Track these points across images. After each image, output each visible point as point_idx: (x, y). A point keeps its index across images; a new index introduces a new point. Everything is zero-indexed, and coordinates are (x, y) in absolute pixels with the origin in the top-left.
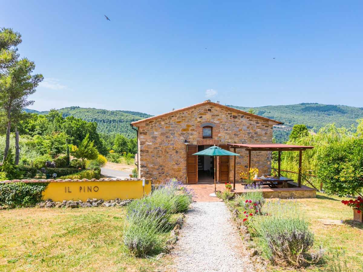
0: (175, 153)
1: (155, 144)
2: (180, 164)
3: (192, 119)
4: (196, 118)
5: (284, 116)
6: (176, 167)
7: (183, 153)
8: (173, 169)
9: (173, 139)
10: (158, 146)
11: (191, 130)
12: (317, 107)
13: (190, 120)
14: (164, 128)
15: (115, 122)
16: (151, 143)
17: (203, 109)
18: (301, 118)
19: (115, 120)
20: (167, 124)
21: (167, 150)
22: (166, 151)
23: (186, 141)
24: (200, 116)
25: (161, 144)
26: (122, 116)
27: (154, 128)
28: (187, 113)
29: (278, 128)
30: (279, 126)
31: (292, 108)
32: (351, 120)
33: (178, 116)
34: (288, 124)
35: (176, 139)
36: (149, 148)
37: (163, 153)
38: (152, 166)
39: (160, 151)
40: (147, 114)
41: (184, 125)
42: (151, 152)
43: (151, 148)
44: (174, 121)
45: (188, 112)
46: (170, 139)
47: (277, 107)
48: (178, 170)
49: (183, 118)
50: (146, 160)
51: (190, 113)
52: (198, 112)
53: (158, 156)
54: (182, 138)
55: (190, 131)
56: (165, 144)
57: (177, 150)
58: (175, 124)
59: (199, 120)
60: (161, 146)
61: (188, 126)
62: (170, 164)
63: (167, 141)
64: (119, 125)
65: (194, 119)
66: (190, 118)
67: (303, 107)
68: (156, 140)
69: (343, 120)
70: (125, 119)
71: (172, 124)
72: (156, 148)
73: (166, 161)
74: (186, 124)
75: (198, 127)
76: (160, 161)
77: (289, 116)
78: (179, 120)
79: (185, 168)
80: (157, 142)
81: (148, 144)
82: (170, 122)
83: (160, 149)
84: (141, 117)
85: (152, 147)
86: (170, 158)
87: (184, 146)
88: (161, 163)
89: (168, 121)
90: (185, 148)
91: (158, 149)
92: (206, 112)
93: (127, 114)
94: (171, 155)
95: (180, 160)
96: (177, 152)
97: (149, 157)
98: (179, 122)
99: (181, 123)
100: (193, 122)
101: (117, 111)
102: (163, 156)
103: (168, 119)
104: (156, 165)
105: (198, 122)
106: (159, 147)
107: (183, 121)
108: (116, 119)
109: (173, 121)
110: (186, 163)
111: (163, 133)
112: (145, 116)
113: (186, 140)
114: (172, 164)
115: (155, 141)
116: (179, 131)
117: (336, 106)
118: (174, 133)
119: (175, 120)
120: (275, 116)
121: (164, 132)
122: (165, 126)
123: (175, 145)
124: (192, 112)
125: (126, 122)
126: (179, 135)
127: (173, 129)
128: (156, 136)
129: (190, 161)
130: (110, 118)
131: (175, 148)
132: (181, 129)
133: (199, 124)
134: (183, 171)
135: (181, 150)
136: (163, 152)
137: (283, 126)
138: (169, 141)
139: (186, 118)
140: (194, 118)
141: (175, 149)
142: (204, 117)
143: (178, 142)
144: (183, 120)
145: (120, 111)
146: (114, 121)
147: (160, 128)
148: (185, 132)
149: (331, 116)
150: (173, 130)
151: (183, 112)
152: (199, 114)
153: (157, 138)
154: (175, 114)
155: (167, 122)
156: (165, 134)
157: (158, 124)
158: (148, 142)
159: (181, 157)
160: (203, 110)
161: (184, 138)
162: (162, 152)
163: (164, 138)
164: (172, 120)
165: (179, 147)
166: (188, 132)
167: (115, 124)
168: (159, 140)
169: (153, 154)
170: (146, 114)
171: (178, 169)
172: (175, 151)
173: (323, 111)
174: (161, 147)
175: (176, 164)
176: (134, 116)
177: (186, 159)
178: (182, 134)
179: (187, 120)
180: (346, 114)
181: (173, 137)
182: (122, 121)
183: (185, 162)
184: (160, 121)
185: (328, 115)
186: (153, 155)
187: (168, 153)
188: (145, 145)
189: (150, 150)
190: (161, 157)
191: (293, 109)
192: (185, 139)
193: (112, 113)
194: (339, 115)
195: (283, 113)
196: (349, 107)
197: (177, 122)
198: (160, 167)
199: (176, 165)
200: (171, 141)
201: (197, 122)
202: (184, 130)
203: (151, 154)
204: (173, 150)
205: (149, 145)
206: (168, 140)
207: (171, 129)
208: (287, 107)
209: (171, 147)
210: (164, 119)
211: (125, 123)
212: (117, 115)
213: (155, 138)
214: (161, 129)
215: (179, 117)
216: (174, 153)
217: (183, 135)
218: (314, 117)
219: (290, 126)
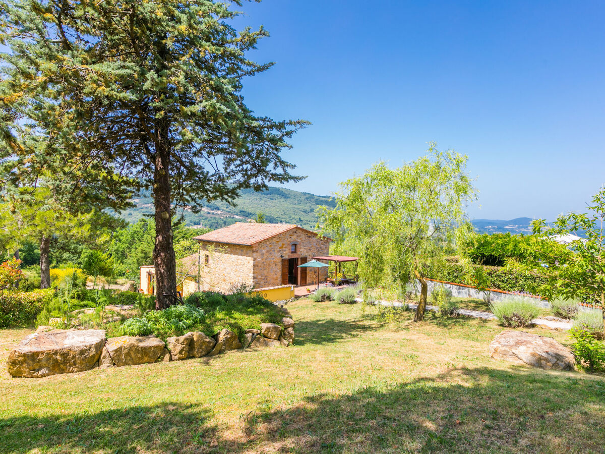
1: (263, 260)
7: (279, 265)
8: (273, 278)
16: (260, 259)
21: (270, 263)
23: (282, 257)
27: (263, 248)
30: (214, 212)
32: (294, 206)
37: (268, 266)
38: (260, 277)
39: (265, 265)
50: (257, 272)
53: (264, 269)
58: (275, 243)
60: (267, 260)
61: (283, 244)
62: (271, 274)
63: (270, 256)
69: (286, 206)
72: (263, 263)
73: (269, 272)
79: (280, 276)
81: (258, 260)
86: (272, 269)
87: (280, 260)
88: (266, 275)
89: (271, 241)
95: (277, 271)
96: (276, 265)
99: (279, 242)
102: (267, 269)
104: (263, 276)
106: (265, 262)
110: (281, 273)
115: (263, 257)
116: (278, 249)
118: (275, 250)
121: (269, 250)
122: (269, 246)
123: (275, 260)
127: (274, 247)
128: (264, 253)
129: (284, 271)
134: (279, 279)
143: (277, 257)
149: (274, 201)
157: (265, 244)
159: (278, 268)
161: (281, 254)
163: (268, 254)
165: (278, 261)
168: (265, 256)
169: (261, 267)
171: (276, 277)
173: (265, 194)
175: (275, 274)
177: (281, 269)
178: (280, 251)
180: (289, 199)
181: (274, 253)
185: (271, 199)
188: (256, 261)
189: (259, 265)
194: (283, 200)
196: (292, 191)
198: (265, 278)
200: (273, 256)
202: (281, 248)
204: (274, 263)
213: (263, 255)
214: (266, 247)
218: (256, 202)
219: (228, 212)
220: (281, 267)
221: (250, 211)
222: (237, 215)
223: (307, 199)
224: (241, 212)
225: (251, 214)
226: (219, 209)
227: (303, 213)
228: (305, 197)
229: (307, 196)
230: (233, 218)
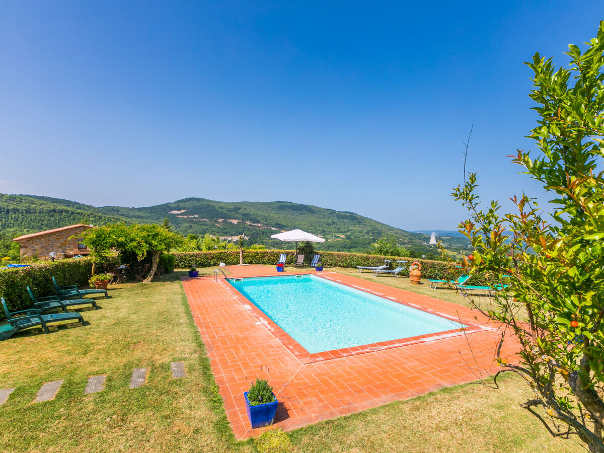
5: (260, 213)
12: (291, 206)
15: (17, 212)
18: (276, 216)
19: (18, 210)
26: (33, 204)
29: (254, 226)
30: (255, 224)
31: (269, 205)
32: (319, 220)
34: (264, 222)
35: (55, 250)
40: (79, 203)
47: (253, 203)
54: (60, 250)
63: (46, 252)
64: (26, 216)
67: (279, 205)
69: (312, 219)
70: (38, 209)
77: (266, 214)
84: (68, 206)
93: (41, 202)
101: (21, 195)
108: (19, 208)
112: (75, 206)
117: (307, 206)
120: (251, 213)
125: (40, 213)
130: (7, 206)
137: (259, 225)
145: (29, 196)
146: (15, 211)
149: (303, 216)
167: (18, 216)
170: (77, 203)
173: (296, 210)
176: (55, 204)
180: (315, 214)
182: (32, 211)
185: (301, 214)
191: (269, 207)
193: (12, 198)
194: (310, 215)
195: (260, 210)
196: (318, 208)
208: (263, 204)
211: (37, 214)
212: (21, 202)
218: (289, 216)
219: (266, 224)
221: (284, 223)
222: (273, 227)
223: (330, 214)
224: (276, 224)
225: (284, 226)
226: (259, 223)
227: (327, 226)
228: (329, 212)
229: (330, 211)
230: (270, 229)
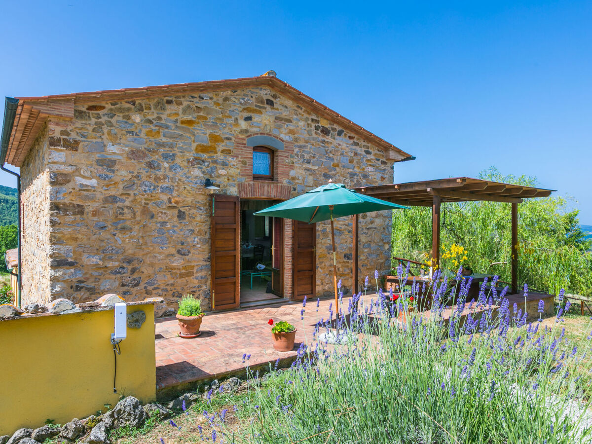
0: (176, 219)
1: (107, 186)
2: (189, 252)
3: (226, 120)
4: (236, 119)
6: (178, 262)
7: (198, 218)
8: (170, 269)
9: (170, 175)
10: (121, 191)
11: (223, 151)
13: (219, 123)
14: (142, 135)
16: (94, 182)
17: (254, 96)
20: (150, 122)
21: (151, 207)
22: (145, 211)
23: (208, 183)
24: (246, 114)
25: (130, 185)
27: (106, 131)
28: (211, 98)
33: (185, 103)
35: (180, 173)
36: (87, 198)
37: (138, 218)
38: (95, 260)
39: (126, 210)
41: (203, 133)
42: (95, 213)
43: (93, 199)
44: (173, 118)
45: (215, 99)
46: (160, 174)
48: (183, 271)
49: (201, 114)
50: (76, 239)
51: (221, 101)
52: (242, 101)
53: (119, 226)
54: (196, 172)
55: (219, 154)
56: (144, 188)
57: (183, 210)
58: (177, 127)
59: (243, 125)
60: (131, 192)
61: (215, 139)
62: (160, 253)
63: (149, 177)
65: (231, 121)
66: (221, 116)
68: (113, 172)
71: (167, 127)
72: (114, 199)
73: (146, 244)
74: (209, 132)
75: (240, 144)
76: (126, 242)
78: (189, 118)
79: (204, 263)
80: (117, 179)
81: (82, 185)
82: (159, 118)
83: (127, 203)
85: (99, 196)
86: (161, 232)
87: (201, 199)
88: (130, 251)
89: (155, 116)
90: (205, 205)
91: (120, 204)
92: (260, 107)
94: (164, 223)
95: (189, 240)
96: (181, 215)
97: (84, 229)
98: (190, 123)
99: (195, 126)
100: (226, 130)
102: (137, 227)
103: (156, 106)
104: (110, 259)
105: (242, 132)
106: (124, 197)
107: (201, 121)
109: (170, 115)
110: (207, 251)
111: (138, 151)
113: (208, 180)
114: (167, 252)
115: (110, 174)
116: (190, 152)
118: (174, 155)
119: (177, 114)
121: (142, 147)
122: (144, 131)
123: (175, 194)
124: (226, 99)
126: (189, 161)
127: (171, 141)
128: (114, 157)
129: (219, 244)
131: (177, 202)
132: (194, 145)
133: (243, 137)
134: (199, 275)
135: (193, 211)
136: (138, 214)
138: (157, 179)
139: (208, 114)
140: (230, 117)
141: (175, 207)
142: (256, 118)
143: (184, 183)
144: (199, 117)
147: (129, 132)
148: (205, 156)
150: (171, 146)
151: (202, 95)
152: (244, 109)
153: (116, 167)
154: (178, 97)
155: (150, 118)
156: (145, 156)
157: (119, 117)
158: (84, 177)
159: (192, 231)
160: (253, 100)
161: (203, 172)
162: (134, 212)
163: (140, 167)
164: (168, 112)
165: (189, 200)
166: (215, 155)
168: (122, 174)
169: (101, 219)
171: (185, 268)
172: (176, 212)
174: (131, 198)
175: (179, 252)
177: (207, 236)
178: (198, 161)
179: (211, 120)
181: (171, 168)
183: (206, 247)
184: (129, 110)
186: (102, 224)
187: (152, 217)
188: (70, 185)
189: (90, 207)
190: (131, 230)
192: (207, 177)
197: (183, 122)
198: (125, 265)
199: (178, 256)
200: (164, 179)
201: (238, 130)
202: (204, 149)
203: (95, 219)
204: (169, 208)
205: (83, 188)
206: (153, 176)
207: (164, 140)
209: (164, 198)
210: (140, 104)
213: (109, 164)
214: (129, 136)
215: (189, 107)
216: (173, 216)
217: (198, 163)
220: (205, 227)
